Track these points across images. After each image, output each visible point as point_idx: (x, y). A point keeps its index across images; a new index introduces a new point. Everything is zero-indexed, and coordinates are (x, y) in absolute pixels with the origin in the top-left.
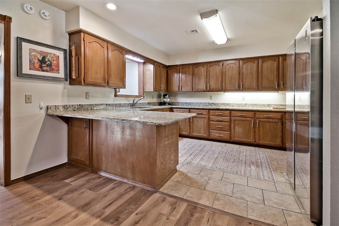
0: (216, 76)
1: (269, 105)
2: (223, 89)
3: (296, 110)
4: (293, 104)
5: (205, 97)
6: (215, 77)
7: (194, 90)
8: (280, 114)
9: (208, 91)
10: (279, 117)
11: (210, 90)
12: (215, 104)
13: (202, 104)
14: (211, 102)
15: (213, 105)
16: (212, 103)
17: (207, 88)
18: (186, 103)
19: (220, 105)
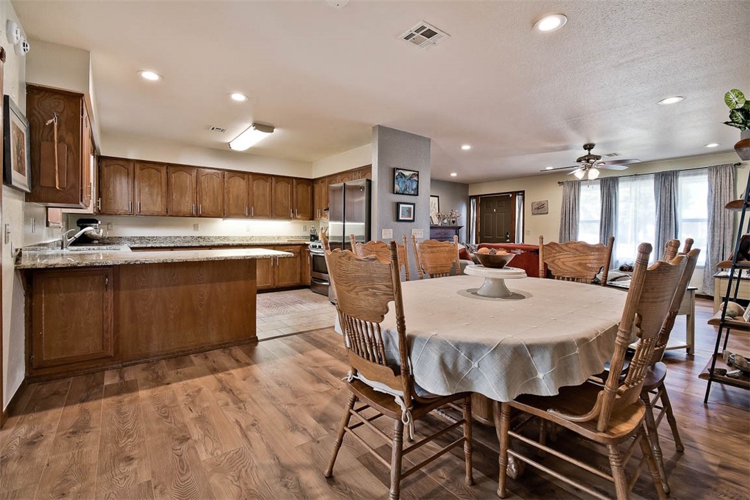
0: (214, 192)
1: (279, 238)
2: (224, 214)
3: (346, 241)
4: (342, 235)
5: (185, 225)
6: (211, 193)
7: (169, 213)
8: (299, 247)
9: (200, 216)
10: (298, 251)
11: (203, 215)
12: (204, 238)
13: (179, 239)
14: (196, 234)
15: (201, 240)
16: (199, 237)
17: (197, 210)
18: (141, 238)
19: (214, 240)
